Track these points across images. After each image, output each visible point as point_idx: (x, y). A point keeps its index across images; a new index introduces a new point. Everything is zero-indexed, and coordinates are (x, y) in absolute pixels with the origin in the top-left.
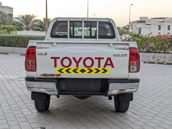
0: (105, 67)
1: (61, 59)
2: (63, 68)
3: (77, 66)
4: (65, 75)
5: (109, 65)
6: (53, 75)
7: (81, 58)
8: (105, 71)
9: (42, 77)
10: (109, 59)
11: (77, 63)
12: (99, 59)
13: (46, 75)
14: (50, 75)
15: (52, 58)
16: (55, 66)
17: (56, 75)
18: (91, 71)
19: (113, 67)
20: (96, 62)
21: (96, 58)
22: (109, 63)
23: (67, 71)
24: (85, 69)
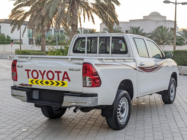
0: (63, 80)
1: (31, 71)
2: (33, 79)
3: (43, 79)
4: (35, 86)
5: (66, 78)
6: (27, 85)
7: (45, 71)
8: (64, 84)
9: (20, 86)
10: (65, 73)
11: (43, 75)
12: (58, 72)
14: (25, 85)
15: (26, 70)
16: (28, 78)
17: (29, 85)
18: (53, 83)
19: (69, 80)
20: (56, 74)
21: (56, 72)
22: (66, 76)
23: (36, 82)
24: (49, 81)
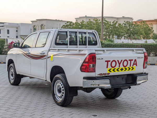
0: (133, 66)
1: (111, 61)
2: (111, 68)
3: (119, 67)
4: (112, 73)
5: (135, 64)
6: (105, 74)
7: (122, 61)
8: (133, 68)
9: (99, 76)
10: (135, 60)
11: (120, 64)
12: (131, 60)
13: (101, 74)
14: (104, 74)
15: (106, 61)
16: (107, 67)
17: (107, 74)
18: (126, 69)
19: (137, 66)
20: (129, 62)
21: (129, 60)
22: (135, 63)
23: (114, 70)
24: (123, 68)
